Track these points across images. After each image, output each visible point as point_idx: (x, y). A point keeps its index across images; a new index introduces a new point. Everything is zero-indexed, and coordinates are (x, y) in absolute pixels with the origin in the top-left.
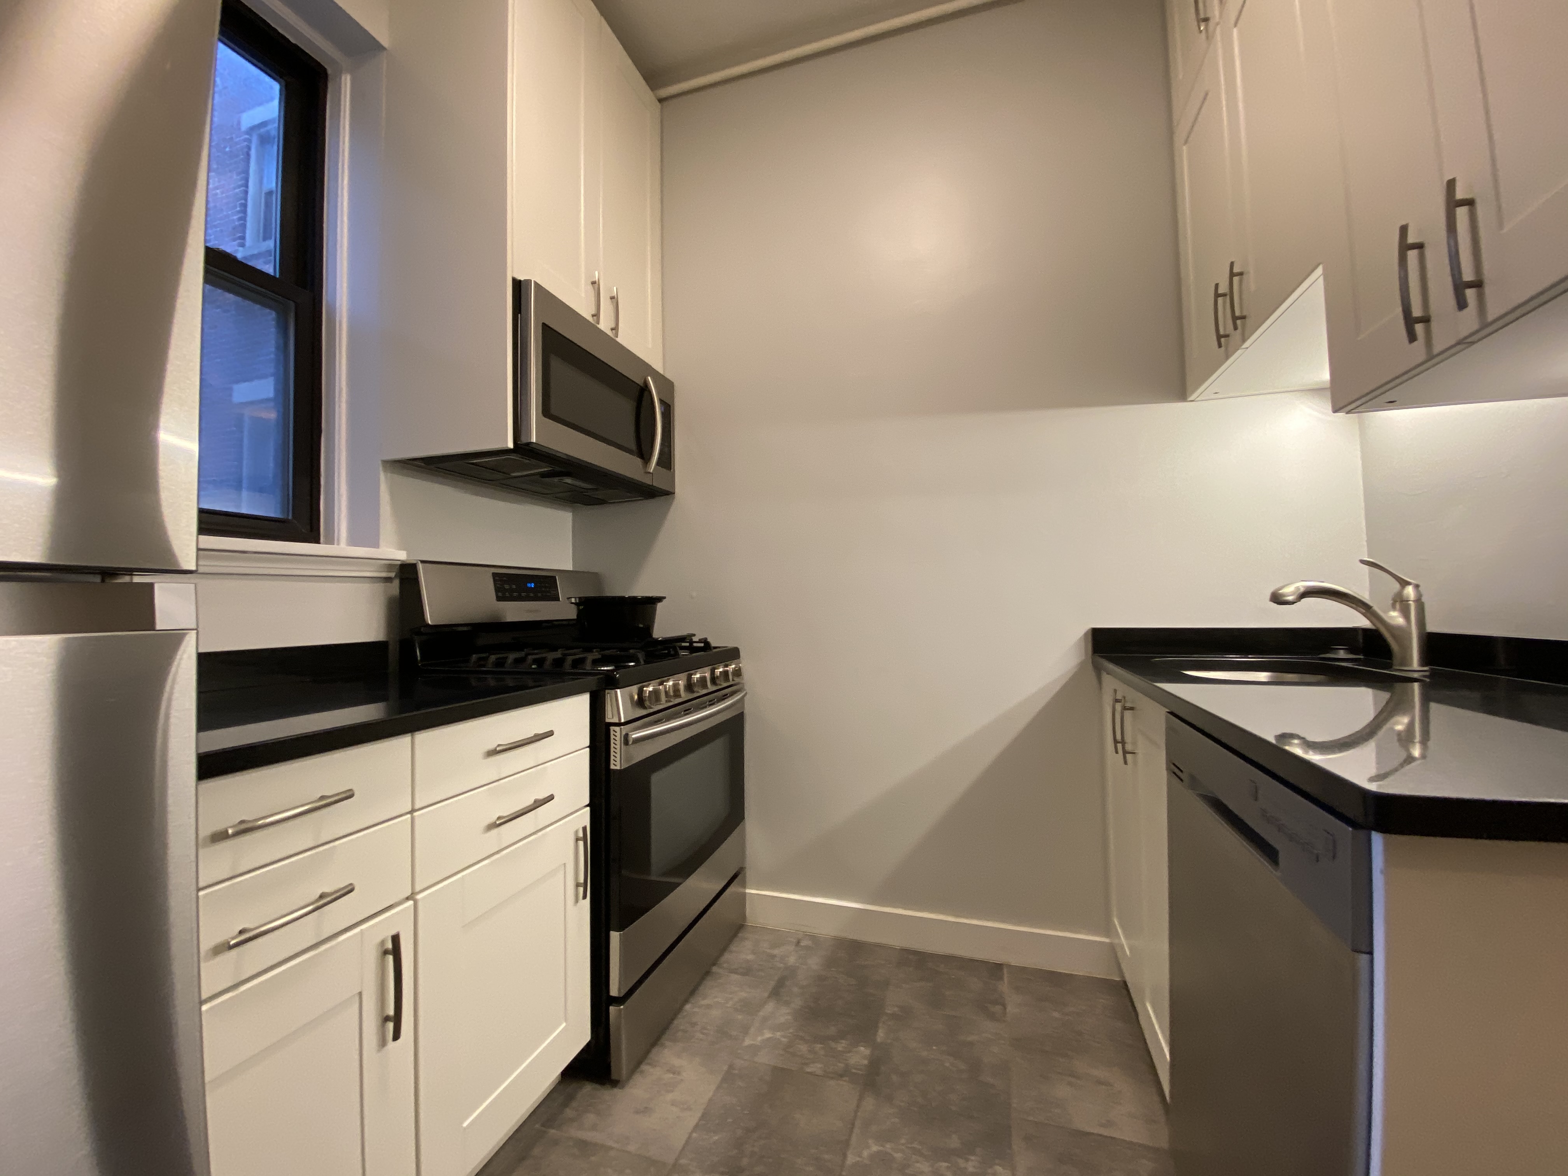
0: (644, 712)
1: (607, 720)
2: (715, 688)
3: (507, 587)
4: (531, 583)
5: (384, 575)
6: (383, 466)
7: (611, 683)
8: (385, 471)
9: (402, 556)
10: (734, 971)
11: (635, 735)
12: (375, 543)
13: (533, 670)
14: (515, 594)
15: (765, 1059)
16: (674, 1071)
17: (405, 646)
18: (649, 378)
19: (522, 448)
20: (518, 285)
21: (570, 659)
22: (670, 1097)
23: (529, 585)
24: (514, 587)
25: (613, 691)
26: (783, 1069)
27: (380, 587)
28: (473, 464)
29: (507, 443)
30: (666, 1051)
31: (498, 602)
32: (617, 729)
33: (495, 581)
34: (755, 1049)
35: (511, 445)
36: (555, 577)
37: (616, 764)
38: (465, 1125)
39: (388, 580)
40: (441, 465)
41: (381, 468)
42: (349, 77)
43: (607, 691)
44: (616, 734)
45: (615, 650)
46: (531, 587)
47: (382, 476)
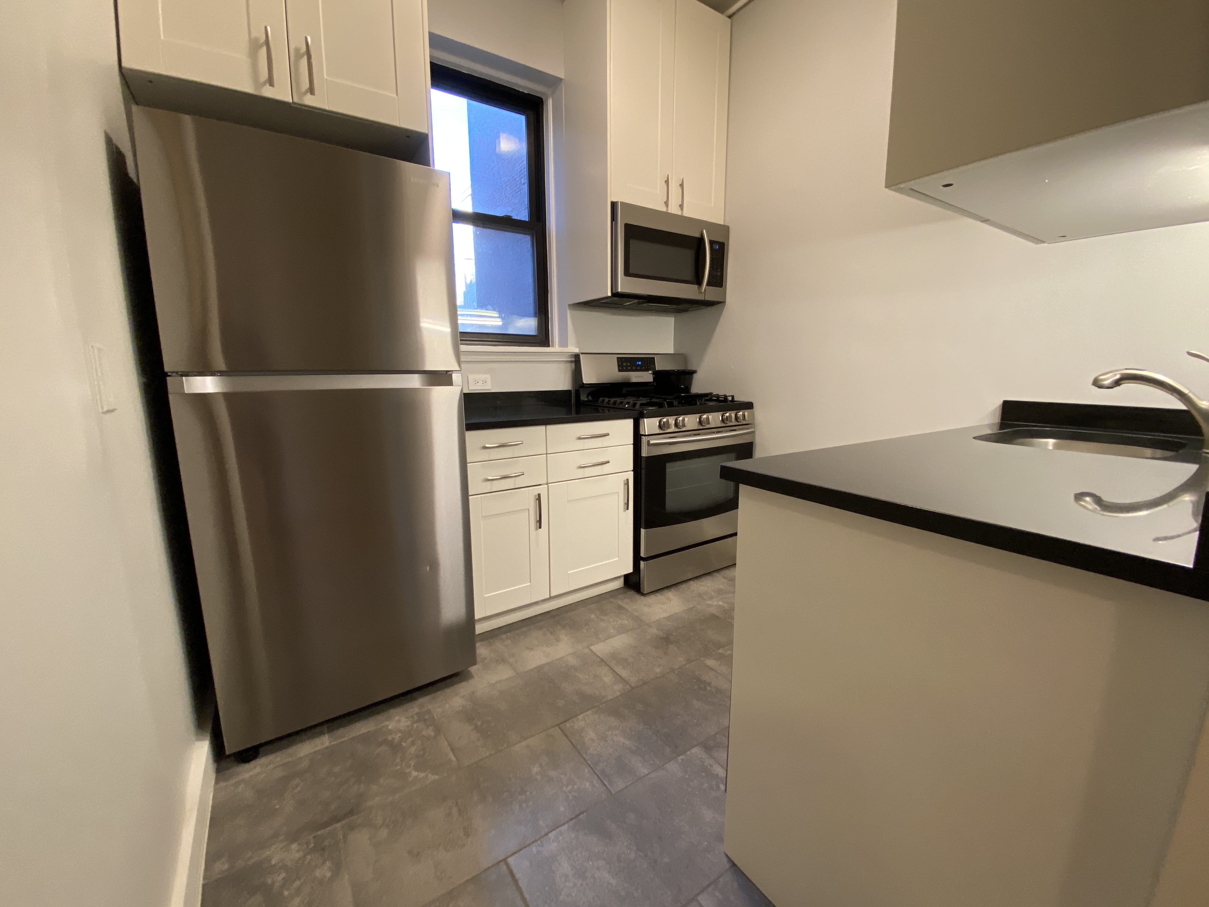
0: (662, 432)
1: (641, 433)
2: (737, 423)
3: (625, 364)
4: (639, 362)
5: (570, 359)
6: (569, 308)
7: (642, 416)
8: (569, 310)
9: (576, 350)
10: (725, 578)
11: (652, 442)
12: (566, 346)
13: (626, 408)
14: (629, 368)
15: (713, 610)
16: (668, 599)
17: (577, 392)
18: (704, 230)
19: (615, 294)
20: (614, 205)
21: (639, 403)
22: (661, 606)
23: (638, 363)
24: (628, 364)
25: (643, 419)
26: (718, 617)
27: (569, 365)
28: (602, 303)
29: (608, 294)
30: (670, 593)
31: (620, 373)
32: (644, 437)
33: (618, 361)
34: (710, 606)
35: (609, 294)
36: (654, 358)
37: (644, 453)
38: (569, 572)
39: (571, 362)
40: (591, 304)
41: (568, 309)
42: (551, 99)
43: (640, 419)
44: (644, 440)
45: (662, 400)
46: (639, 364)
47: (568, 311)
